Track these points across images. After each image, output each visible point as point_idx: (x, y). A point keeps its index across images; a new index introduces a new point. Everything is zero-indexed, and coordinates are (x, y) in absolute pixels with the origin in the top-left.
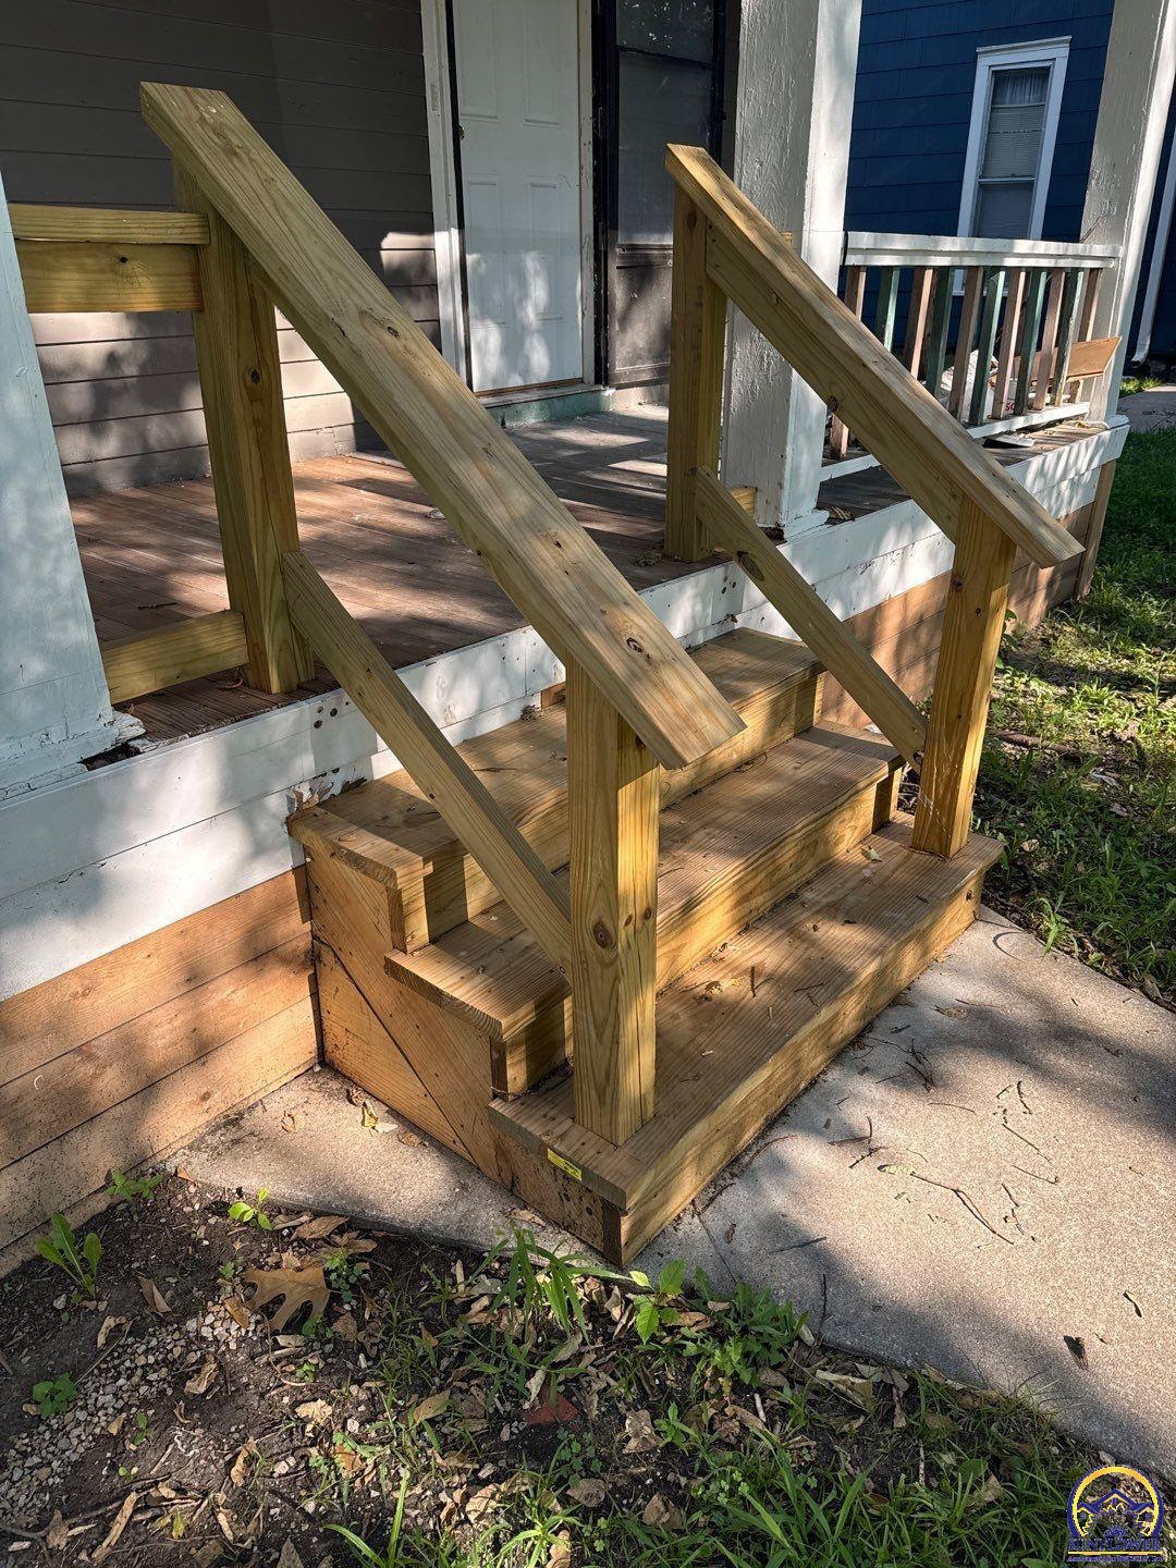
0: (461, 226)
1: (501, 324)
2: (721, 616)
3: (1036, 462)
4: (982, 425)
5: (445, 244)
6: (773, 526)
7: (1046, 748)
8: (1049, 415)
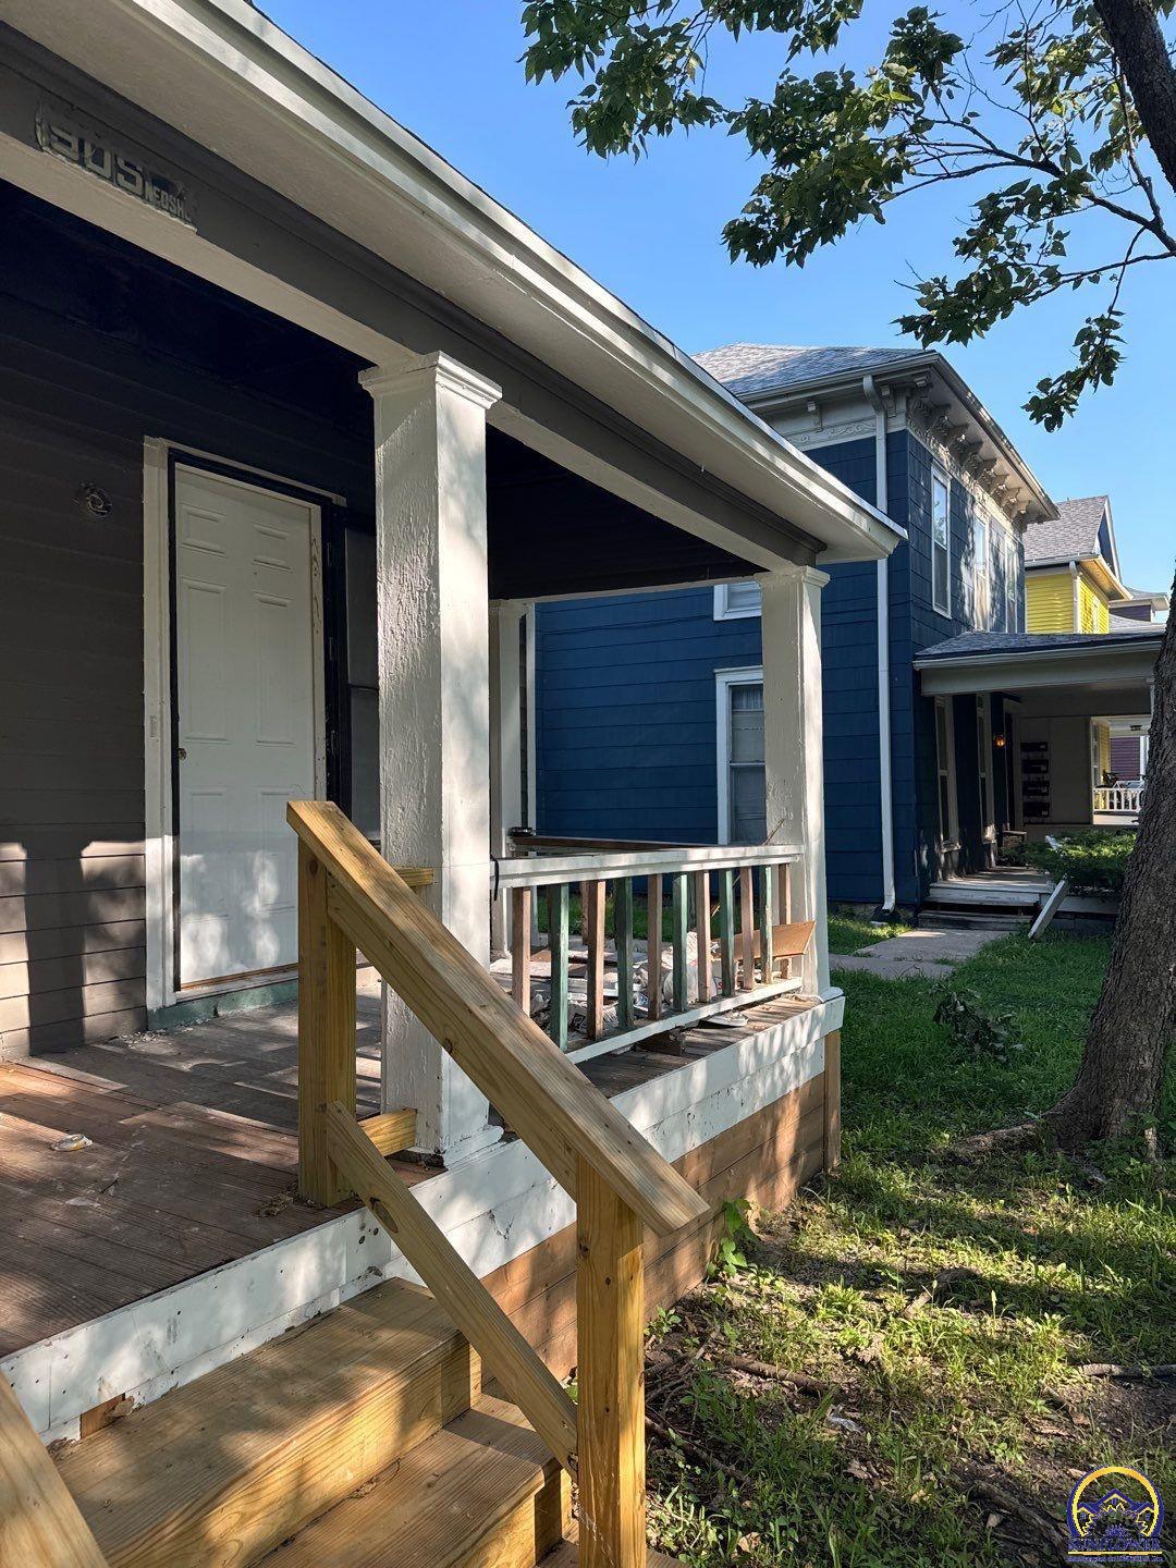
0: (176, 832)
1: (224, 915)
2: (361, 1269)
3: (745, 1045)
4: (686, 1011)
5: (156, 852)
6: (432, 1152)
7: (783, 1378)
8: (758, 993)
